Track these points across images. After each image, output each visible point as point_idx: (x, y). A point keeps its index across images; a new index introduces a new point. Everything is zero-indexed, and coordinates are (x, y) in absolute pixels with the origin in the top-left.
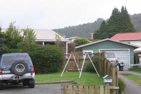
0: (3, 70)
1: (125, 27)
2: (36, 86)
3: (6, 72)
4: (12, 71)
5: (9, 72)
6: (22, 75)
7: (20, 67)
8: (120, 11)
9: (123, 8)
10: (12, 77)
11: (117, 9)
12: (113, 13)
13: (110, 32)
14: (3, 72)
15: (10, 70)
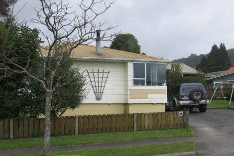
0: (183, 97)
1: (224, 61)
2: (207, 110)
3: (185, 98)
4: (190, 98)
5: (188, 98)
6: (198, 101)
7: (197, 94)
8: (219, 47)
9: (221, 44)
10: (190, 103)
11: (216, 46)
12: (212, 49)
13: (209, 66)
14: (183, 99)
15: (189, 97)
